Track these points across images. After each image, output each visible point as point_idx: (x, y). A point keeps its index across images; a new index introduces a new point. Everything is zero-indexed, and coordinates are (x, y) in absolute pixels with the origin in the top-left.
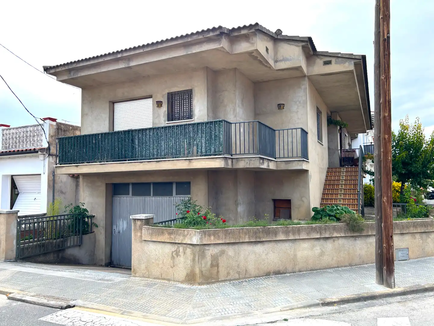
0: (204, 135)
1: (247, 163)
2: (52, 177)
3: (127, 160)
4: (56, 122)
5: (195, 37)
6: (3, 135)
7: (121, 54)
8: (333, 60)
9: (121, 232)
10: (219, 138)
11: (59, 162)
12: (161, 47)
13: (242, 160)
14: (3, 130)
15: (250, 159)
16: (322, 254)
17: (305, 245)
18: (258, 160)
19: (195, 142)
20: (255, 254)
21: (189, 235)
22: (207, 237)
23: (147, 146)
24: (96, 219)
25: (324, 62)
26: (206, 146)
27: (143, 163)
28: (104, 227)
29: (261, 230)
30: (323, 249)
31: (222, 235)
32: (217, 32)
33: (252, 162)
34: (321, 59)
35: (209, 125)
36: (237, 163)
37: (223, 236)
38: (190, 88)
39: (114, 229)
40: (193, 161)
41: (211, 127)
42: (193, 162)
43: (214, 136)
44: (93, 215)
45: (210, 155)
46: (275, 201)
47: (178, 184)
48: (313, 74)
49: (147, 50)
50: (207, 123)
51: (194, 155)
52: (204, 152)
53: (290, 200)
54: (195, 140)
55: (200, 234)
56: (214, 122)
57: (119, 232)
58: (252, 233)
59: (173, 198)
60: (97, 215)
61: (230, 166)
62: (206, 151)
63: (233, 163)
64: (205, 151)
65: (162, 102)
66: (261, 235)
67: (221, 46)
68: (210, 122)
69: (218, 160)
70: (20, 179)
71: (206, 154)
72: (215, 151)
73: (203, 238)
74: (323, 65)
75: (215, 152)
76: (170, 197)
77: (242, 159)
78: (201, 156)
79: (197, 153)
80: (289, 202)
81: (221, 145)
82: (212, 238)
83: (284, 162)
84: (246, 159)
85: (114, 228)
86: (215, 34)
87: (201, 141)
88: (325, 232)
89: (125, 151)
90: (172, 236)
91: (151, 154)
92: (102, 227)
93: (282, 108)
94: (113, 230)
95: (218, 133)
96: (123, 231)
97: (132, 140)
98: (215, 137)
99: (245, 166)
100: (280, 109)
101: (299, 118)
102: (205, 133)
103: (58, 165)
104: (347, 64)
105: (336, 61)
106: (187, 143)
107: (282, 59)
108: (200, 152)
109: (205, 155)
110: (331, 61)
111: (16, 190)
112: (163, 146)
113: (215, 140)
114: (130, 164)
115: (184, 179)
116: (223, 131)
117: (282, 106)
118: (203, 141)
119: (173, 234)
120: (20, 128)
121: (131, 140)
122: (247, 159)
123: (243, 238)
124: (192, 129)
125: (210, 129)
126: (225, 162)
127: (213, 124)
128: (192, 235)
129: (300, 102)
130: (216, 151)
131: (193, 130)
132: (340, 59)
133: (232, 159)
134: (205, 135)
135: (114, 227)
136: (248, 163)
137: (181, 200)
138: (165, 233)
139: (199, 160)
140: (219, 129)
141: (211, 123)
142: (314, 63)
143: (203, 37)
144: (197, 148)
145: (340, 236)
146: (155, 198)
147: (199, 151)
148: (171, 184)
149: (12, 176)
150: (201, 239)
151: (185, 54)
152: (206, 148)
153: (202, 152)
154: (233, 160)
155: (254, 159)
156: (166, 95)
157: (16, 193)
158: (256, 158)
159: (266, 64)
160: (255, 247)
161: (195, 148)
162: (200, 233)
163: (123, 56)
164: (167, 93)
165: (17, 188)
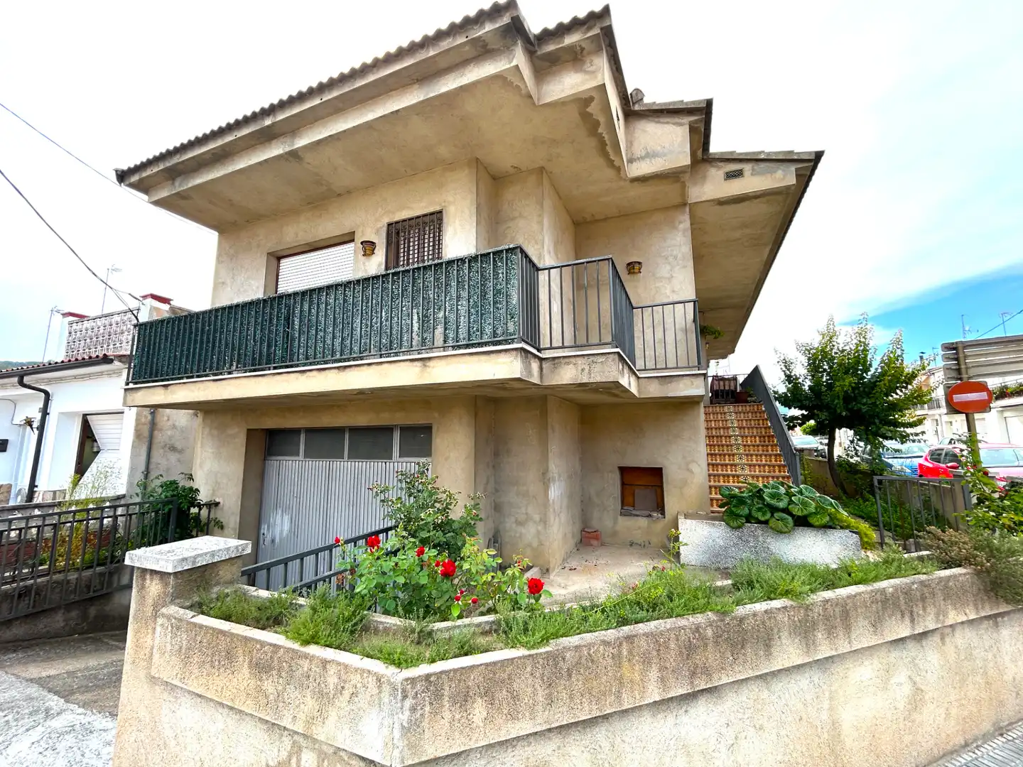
0: (465, 294)
1: (583, 370)
2: (149, 417)
3: (272, 368)
4: (169, 304)
5: (446, 44)
6: (70, 333)
7: (271, 117)
8: (747, 168)
9: (277, 540)
10: (507, 296)
11: (133, 379)
12: (363, 83)
13: (568, 364)
14: (71, 324)
15: (592, 358)
16: (917, 700)
17: (864, 671)
18: (613, 360)
19: (441, 314)
20: (688, 754)
21: (347, 694)
22: (447, 715)
23: (321, 330)
24: (222, 509)
25: (727, 173)
26: (469, 323)
27: (308, 373)
28: (236, 529)
29: (709, 632)
30: (918, 679)
31: (530, 690)
32: (505, 19)
33: (597, 368)
34: (719, 168)
35: (479, 265)
36: (552, 372)
37: (535, 693)
38: (438, 208)
39: (264, 534)
40: (431, 363)
41: (483, 269)
42: (433, 367)
43: (492, 292)
44: (217, 500)
45: (480, 345)
46: (624, 471)
47: (405, 430)
48: (704, 199)
49: (330, 97)
50: (473, 259)
51: (435, 345)
52: (464, 339)
53: (661, 469)
54: (439, 309)
55: (408, 703)
56: (494, 253)
57: (273, 541)
58: (673, 653)
59: (392, 464)
60: (224, 501)
61: (535, 379)
62: (469, 335)
63: (544, 370)
64: (466, 335)
65: (373, 243)
66: (711, 656)
67: (514, 63)
68: (481, 255)
69: (504, 359)
70: (102, 422)
71: (471, 342)
72: (495, 334)
73: (425, 724)
74: (725, 180)
75: (494, 337)
76: (386, 463)
77: (567, 360)
78: (454, 347)
79: (445, 342)
80: (657, 473)
81: (512, 317)
82: (479, 710)
83: (656, 380)
84: (580, 361)
85: (262, 531)
86: (497, 25)
87: (457, 310)
88: (924, 609)
89: (269, 346)
90: (269, 686)
91: (329, 350)
92: (232, 529)
93: (636, 271)
94: (262, 535)
95: (504, 283)
96: (280, 539)
97: (287, 319)
98: (494, 295)
99: (577, 379)
100: (634, 273)
101: (676, 289)
102: (466, 287)
103: (131, 386)
104: (779, 174)
105: (753, 170)
106: (418, 316)
107: (643, 154)
108: (453, 339)
109: (467, 346)
110: (741, 170)
111: (95, 444)
112: (359, 329)
113: (495, 303)
114: (278, 377)
115: (418, 419)
116: (519, 277)
117: (637, 267)
118: (463, 311)
119: (274, 673)
120: (100, 318)
121: (285, 318)
122: (581, 359)
123: (636, 687)
124: (432, 279)
125: (482, 275)
126: (523, 362)
127: (490, 263)
128: (362, 700)
129: (676, 258)
130: (497, 334)
131: (437, 280)
132: (763, 165)
133: (541, 360)
134: (467, 293)
135: (264, 529)
136: (587, 371)
137: (397, 472)
138: (241, 659)
139: (449, 359)
140: (507, 272)
141: (485, 256)
142: (704, 178)
143: (466, 40)
144: (446, 329)
145: (964, 618)
146: (353, 463)
147: (451, 335)
148: (388, 430)
149: (85, 416)
150: (412, 729)
151: (421, 99)
152: (469, 327)
153: (457, 337)
154: (544, 363)
155: (601, 359)
156: (385, 229)
157: (95, 450)
158: (607, 356)
159: (612, 157)
160: (684, 719)
161: (440, 330)
162: (405, 697)
163: (277, 120)
164: (386, 225)
165: (96, 441)
